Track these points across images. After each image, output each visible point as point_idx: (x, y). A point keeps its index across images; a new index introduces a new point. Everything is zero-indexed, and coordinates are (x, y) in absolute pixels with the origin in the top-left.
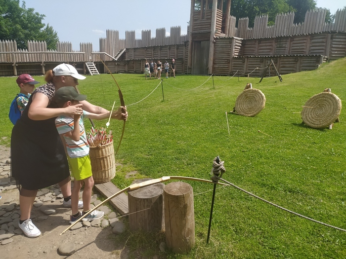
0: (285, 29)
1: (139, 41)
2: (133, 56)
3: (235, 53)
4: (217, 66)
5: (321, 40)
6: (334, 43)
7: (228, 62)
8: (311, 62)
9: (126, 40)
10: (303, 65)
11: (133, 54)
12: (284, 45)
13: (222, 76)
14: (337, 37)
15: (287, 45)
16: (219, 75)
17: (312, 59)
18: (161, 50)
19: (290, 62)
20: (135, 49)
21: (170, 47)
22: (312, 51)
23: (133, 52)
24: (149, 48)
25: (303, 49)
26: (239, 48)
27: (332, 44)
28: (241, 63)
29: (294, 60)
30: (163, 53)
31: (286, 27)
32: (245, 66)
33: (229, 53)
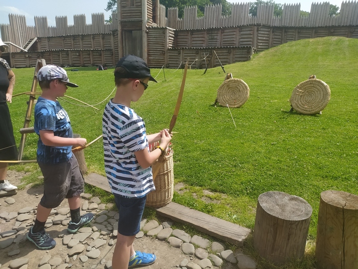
0: (215, 21)
1: (53, 29)
2: (47, 46)
3: (169, 44)
4: (152, 58)
5: (249, 32)
6: (259, 35)
7: (163, 53)
8: (243, 53)
9: (35, 27)
10: (236, 56)
11: (47, 44)
12: (215, 37)
13: (158, 68)
14: (262, 29)
15: (218, 37)
16: (156, 68)
17: (243, 51)
18: (82, 39)
19: (224, 54)
20: (49, 38)
21: (94, 36)
22: (241, 43)
23: (47, 42)
24: (67, 37)
25: (234, 41)
26: (173, 39)
27: (258, 36)
28: (177, 54)
29: (227, 51)
30: (86, 43)
31: (215, 19)
32: (181, 58)
33: (163, 44)
